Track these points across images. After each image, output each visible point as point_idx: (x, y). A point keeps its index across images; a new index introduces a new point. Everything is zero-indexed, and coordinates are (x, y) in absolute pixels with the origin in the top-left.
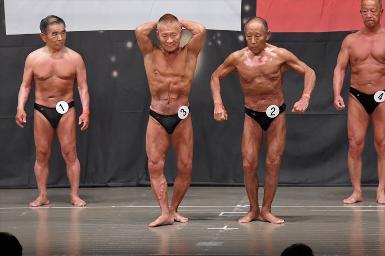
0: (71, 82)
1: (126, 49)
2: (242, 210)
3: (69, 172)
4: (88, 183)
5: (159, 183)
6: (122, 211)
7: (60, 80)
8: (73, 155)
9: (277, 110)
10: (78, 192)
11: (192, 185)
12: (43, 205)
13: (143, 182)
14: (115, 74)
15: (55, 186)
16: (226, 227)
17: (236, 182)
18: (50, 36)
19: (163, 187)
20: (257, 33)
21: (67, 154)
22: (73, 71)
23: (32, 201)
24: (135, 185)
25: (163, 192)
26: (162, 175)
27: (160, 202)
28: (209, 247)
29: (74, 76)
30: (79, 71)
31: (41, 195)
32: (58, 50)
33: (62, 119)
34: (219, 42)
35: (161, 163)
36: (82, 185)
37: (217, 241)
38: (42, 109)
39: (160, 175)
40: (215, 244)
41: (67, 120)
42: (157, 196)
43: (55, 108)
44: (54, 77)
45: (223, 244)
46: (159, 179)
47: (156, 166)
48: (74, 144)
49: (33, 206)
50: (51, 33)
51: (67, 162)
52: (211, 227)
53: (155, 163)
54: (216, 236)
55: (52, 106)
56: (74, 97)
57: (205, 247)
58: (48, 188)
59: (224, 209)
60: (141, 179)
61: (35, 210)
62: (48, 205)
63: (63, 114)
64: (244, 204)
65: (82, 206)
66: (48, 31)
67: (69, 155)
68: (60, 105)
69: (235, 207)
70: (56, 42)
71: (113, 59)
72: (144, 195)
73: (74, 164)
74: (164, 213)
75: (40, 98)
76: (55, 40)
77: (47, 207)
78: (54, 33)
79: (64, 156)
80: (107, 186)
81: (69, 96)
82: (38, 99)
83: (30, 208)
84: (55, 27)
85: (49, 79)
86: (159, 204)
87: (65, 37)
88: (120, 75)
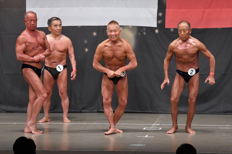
0: (65, 54)
1: (93, 36)
2: (156, 126)
3: (63, 104)
4: (71, 110)
5: (109, 111)
6: (90, 126)
7: (59, 53)
8: (65, 94)
9: (194, 72)
10: (67, 115)
11: (125, 112)
12: (46, 122)
13: (101, 110)
14: (87, 50)
15: (52, 111)
16: (147, 136)
17: (153, 111)
18: (53, 27)
19: (111, 113)
20: (184, 29)
21: (62, 94)
22: (66, 48)
23: (40, 120)
24: (96, 111)
25: (111, 116)
26: (111, 106)
27: (110, 121)
28: (138, 147)
29: (67, 51)
30: (69, 47)
31: (45, 116)
32: (58, 35)
33: (60, 75)
34: (144, 33)
35: (110, 100)
36: (70, 111)
37: (142, 143)
38: (49, 69)
39: (109, 106)
40: (141, 145)
41: (62, 75)
42: (108, 118)
43: (56, 69)
44: (55, 51)
45: (145, 145)
46: (109, 109)
47: (107, 101)
48: (66, 89)
49: (40, 123)
50: (54, 25)
51: (62, 98)
52: (139, 135)
53: (107, 100)
54: (141, 141)
55: (54, 67)
56: (66, 63)
57: (135, 147)
58: (49, 112)
59: (146, 126)
60: (100, 109)
61: (41, 125)
62: (49, 122)
63: (60, 72)
64: (157, 123)
65: (68, 123)
66: (52, 25)
67: (63, 94)
68: (59, 67)
69: (152, 125)
70: (56, 30)
71: (86, 42)
72: (101, 117)
73: (66, 100)
74: (113, 127)
75: (48, 63)
76: (56, 29)
77: (48, 123)
78: (55, 25)
79: (60, 95)
80: (81, 112)
81: (64, 61)
82: (46, 63)
83: (39, 123)
84: (56, 22)
85: (53, 52)
86: (109, 123)
87: (61, 28)
88: (89, 51)
